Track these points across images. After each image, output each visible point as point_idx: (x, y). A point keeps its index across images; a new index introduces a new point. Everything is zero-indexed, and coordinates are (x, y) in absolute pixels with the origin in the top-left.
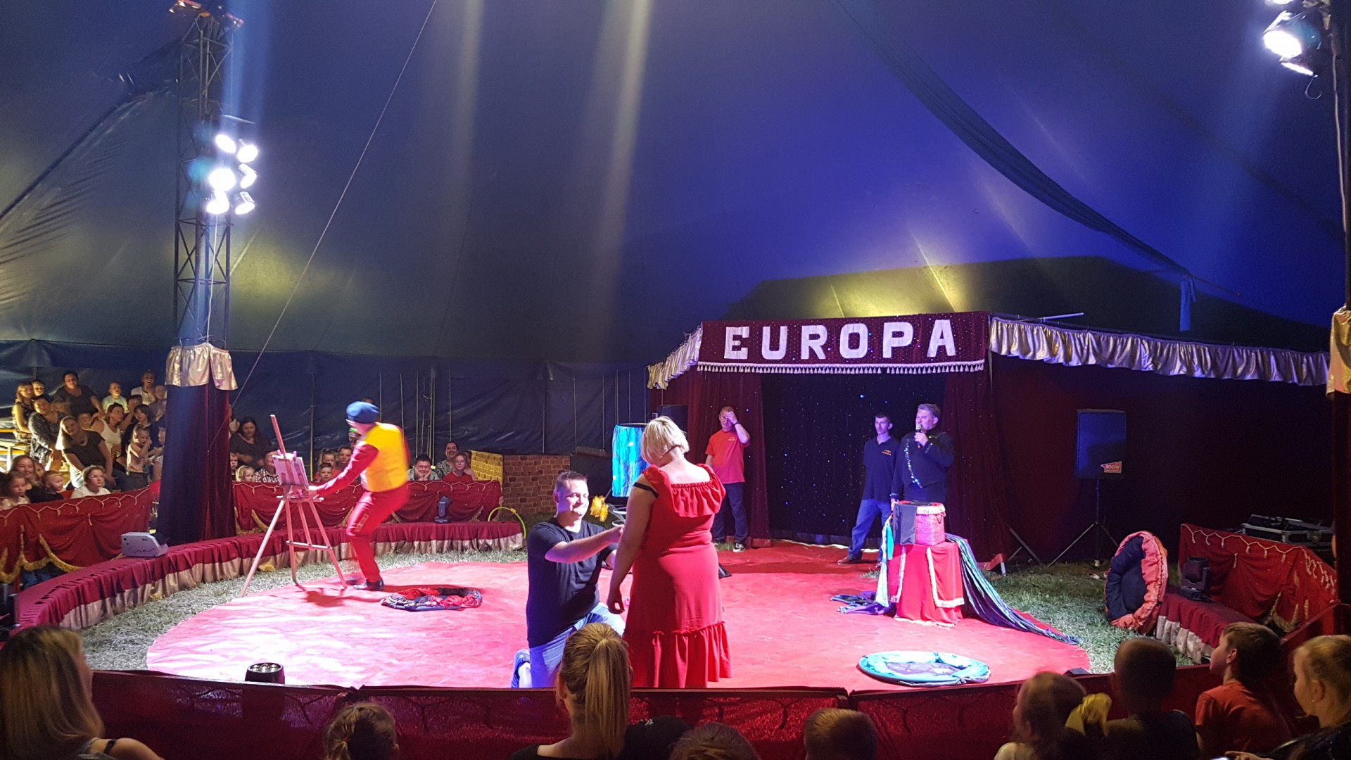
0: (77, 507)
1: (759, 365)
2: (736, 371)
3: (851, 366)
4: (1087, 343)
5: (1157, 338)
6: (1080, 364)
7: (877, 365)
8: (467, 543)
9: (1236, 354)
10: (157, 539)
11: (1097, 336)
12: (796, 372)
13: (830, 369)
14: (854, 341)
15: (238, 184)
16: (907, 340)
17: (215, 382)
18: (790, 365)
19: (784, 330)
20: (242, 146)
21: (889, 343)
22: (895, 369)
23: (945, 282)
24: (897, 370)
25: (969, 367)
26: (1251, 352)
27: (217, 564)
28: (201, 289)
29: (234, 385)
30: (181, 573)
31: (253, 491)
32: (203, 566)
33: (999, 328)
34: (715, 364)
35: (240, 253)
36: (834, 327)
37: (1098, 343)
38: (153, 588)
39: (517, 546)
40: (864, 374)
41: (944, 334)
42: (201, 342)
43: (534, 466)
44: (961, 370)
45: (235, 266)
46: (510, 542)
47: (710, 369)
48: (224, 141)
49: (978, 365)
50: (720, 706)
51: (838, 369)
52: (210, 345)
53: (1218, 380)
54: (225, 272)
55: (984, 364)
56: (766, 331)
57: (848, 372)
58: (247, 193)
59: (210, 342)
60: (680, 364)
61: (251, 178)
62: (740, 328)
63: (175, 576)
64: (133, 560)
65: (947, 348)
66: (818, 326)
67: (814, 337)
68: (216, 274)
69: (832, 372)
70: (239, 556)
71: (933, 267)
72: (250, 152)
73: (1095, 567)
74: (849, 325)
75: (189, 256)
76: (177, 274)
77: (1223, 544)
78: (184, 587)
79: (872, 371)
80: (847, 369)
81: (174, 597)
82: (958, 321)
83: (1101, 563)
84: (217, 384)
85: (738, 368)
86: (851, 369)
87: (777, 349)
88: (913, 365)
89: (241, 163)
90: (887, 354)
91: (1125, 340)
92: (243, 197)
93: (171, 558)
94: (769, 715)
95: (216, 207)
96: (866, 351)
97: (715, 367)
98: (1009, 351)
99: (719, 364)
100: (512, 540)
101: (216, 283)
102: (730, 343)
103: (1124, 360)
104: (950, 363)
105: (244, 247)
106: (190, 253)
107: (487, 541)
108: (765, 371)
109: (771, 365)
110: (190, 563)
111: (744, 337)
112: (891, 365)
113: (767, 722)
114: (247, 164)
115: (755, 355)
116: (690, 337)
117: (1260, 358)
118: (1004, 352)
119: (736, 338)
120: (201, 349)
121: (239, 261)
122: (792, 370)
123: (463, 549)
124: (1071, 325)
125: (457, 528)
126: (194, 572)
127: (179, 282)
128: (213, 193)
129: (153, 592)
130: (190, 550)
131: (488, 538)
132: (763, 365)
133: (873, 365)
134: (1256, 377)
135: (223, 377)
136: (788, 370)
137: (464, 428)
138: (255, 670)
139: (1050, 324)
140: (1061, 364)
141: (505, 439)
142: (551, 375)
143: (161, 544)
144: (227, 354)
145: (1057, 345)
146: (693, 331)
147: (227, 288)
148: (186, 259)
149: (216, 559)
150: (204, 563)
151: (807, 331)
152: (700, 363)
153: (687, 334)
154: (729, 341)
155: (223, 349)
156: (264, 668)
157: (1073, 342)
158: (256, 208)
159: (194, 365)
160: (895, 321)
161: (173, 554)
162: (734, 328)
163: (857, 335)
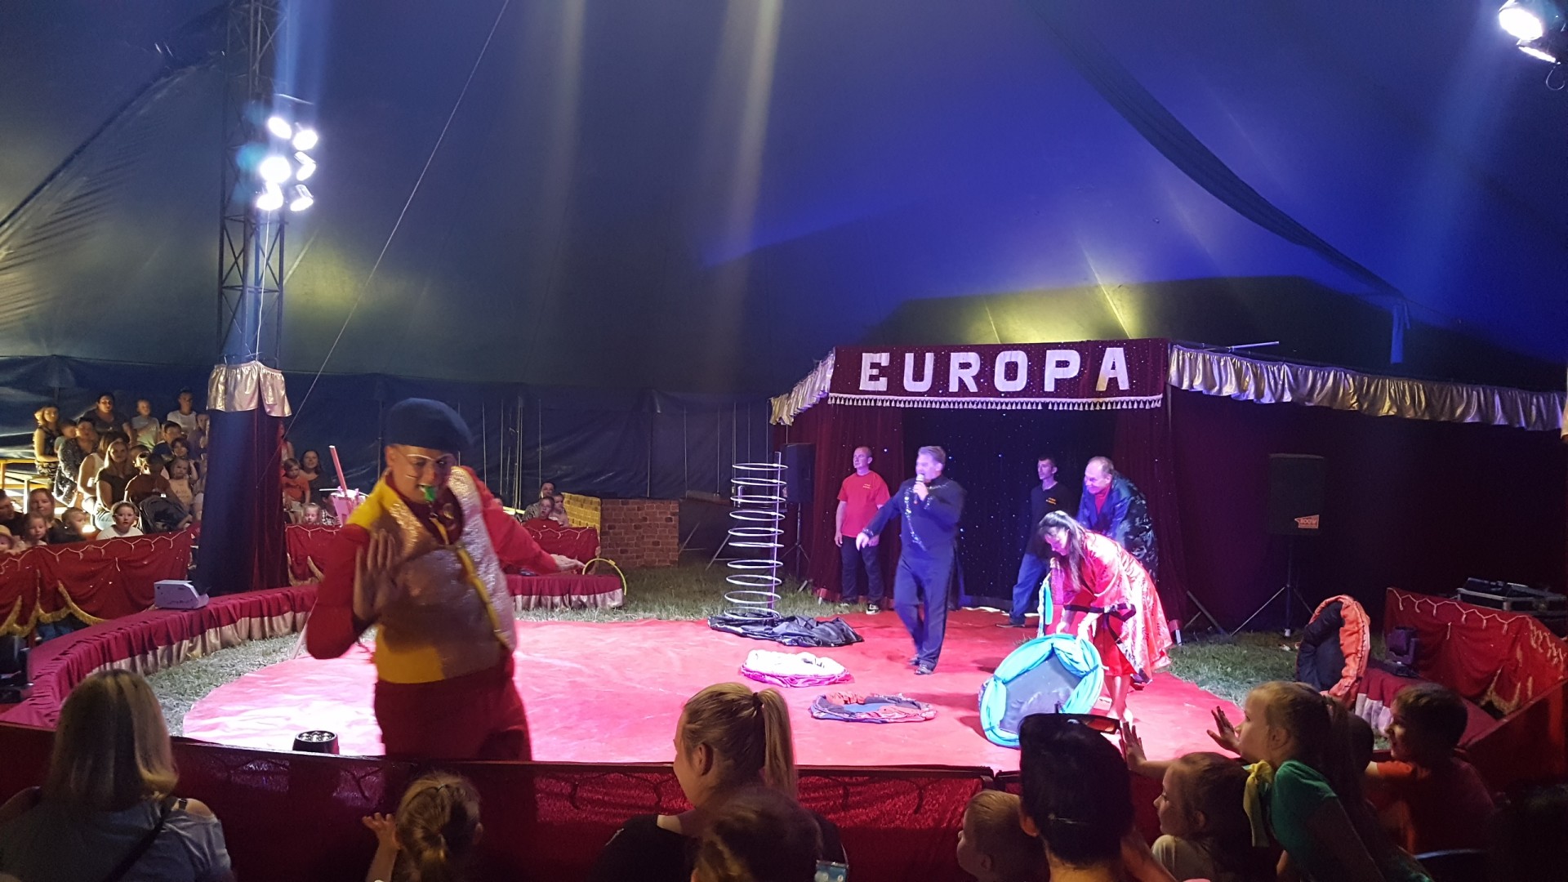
0: (103, 550)
1: (900, 398)
2: (873, 404)
3: (1007, 400)
4: (1282, 377)
5: (1363, 372)
6: (1273, 402)
7: (1037, 400)
8: (557, 599)
9: (1455, 392)
10: (195, 587)
11: (1294, 369)
12: (943, 406)
13: (982, 403)
14: (1011, 371)
15: (294, 176)
16: (1073, 371)
17: (266, 406)
18: (936, 399)
19: (929, 358)
20: (299, 131)
21: (1051, 375)
22: (1058, 404)
23: (1118, 303)
24: (1061, 405)
25: (1145, 403)
26: (1472, 391)
27: (266, 618)
28: (249, 298)
29: (287, 411)
30: (223, 628)
31: (309, 535)
32: (250, 620)
33: (1181, 357)
34: (849, 396)
35: (298, 257)
36: (989, 354)
37: (1295, 377)
38: (191, 645)
39: (615, 604)
40: (1022, 410)
41: (1116, 364)
42: (249, 360)
43: (637, 512)
44: (1135, 406)
45: (290, 273)
46: (608, 599)
47: (842, 403)
48: (277, 125)
49: (1156, 400)
50: (845, 786)
51: (992, 404)
52: (260, 364)
53: (1433, 424)
54: (278, 280)
55: (1162, 399)
56: (909, 358)
57: (1004, 407)
58: (305, 187)
59: (260, 361)
60: (808, 395)
61: (309, 168)
62: (878, 355)
63: (216, 631)
64: (166, 612)
65: (1119, 380)
66: (970, 353)
67: (965, 366)
68: (267, 281)
69: (984, 408)
70: (292, 610)
71: (1104, 285)
72: (308, 138)
73: (1285, 638)
74: (1006, 352)
75: (236, 259)
76: (222, 281)
77: (1435, 611)
78: (226, 644)
79: (1032, 406)
80: (1002, 404)
81: (215, 656)
82: (1132, 349)
83: (1292, 632)
84: (268, 410)
85: (875, 401)
86: (1007, 404)
87: (921, 379)
88: (1079, 400)
89: (298, 151)
90: (1049, 386)
91: (1326, 374)
92: (300, 190)
93: (213, 611)
94: (902, 797)
95: (268, 202)
96: (1024, 383)
97: (849, 400)
98: (1191, 386)
99: (853, 396)
100: (611, 597)
101: (267, 291)
102: (866, 371)
103: (1323, 398)
104: (1122, 399)
105: (302, 251)
106: (237, 256)
107: (581, 597)
108: (907, 406)
109: (914, 398)
110: (235, 618)
111: (882, 365)
112: (1053, 400)
113: (899, 807)
114: (305, 152)
115: (896, 387)
116: (821, 364)
117: (1482, 398)
118: (1185, 386)
119: (874, 366)
120: (249, 368)
121: (295, 266)
122: (938, 404)
123: (553, 606)
124: (1265, 356)
125: (546, 581)
126: (238, 627)
127: (224, 290)
128: (264, 187)
129: (191, 649)
130: (232, 601)
131: (583, 595)
132: (905, 398)
133: (1032, 400)
134: (1477, 420)
135: (275, 401)
136: (934, 404)
137: (556, 466)
138: (304, 739)
139: (1240, 354)
140: (1252, 400)
141: (604, 481)
142: (658, 407)
143: (200, 594)
144: (280, 375)
145: (1247, 379)
146: (824, 357)
147: (280, 297)
148: (232, 264)
149: (265, 612)
150: (250, 617)
151: (956, 358)
152: (831, 394)
153: (816, 361)
154: (865, 368)
155: (275, 368)
156: (315, 736)
157: (1266, 376)
158: (315, 205)
159: (240, 387)
160: (1059, 349)
161: (215, 606)
162: (871, 354)
163: (1015, 365)
